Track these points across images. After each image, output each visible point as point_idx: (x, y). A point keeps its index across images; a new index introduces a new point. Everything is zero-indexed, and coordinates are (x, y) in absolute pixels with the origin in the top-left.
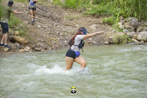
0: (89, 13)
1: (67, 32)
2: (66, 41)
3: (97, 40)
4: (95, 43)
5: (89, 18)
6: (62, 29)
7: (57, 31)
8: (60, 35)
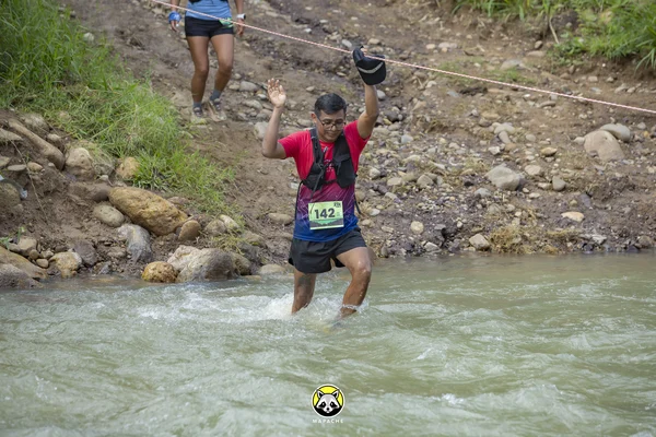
0: (595, 44)
1: (436, 171)
2: (417, 226)
3: (614, 225)
4: (599, 238)
5: (593, 78)
6: (408, 150)
7: (375, 160)
8: (390, 189)
